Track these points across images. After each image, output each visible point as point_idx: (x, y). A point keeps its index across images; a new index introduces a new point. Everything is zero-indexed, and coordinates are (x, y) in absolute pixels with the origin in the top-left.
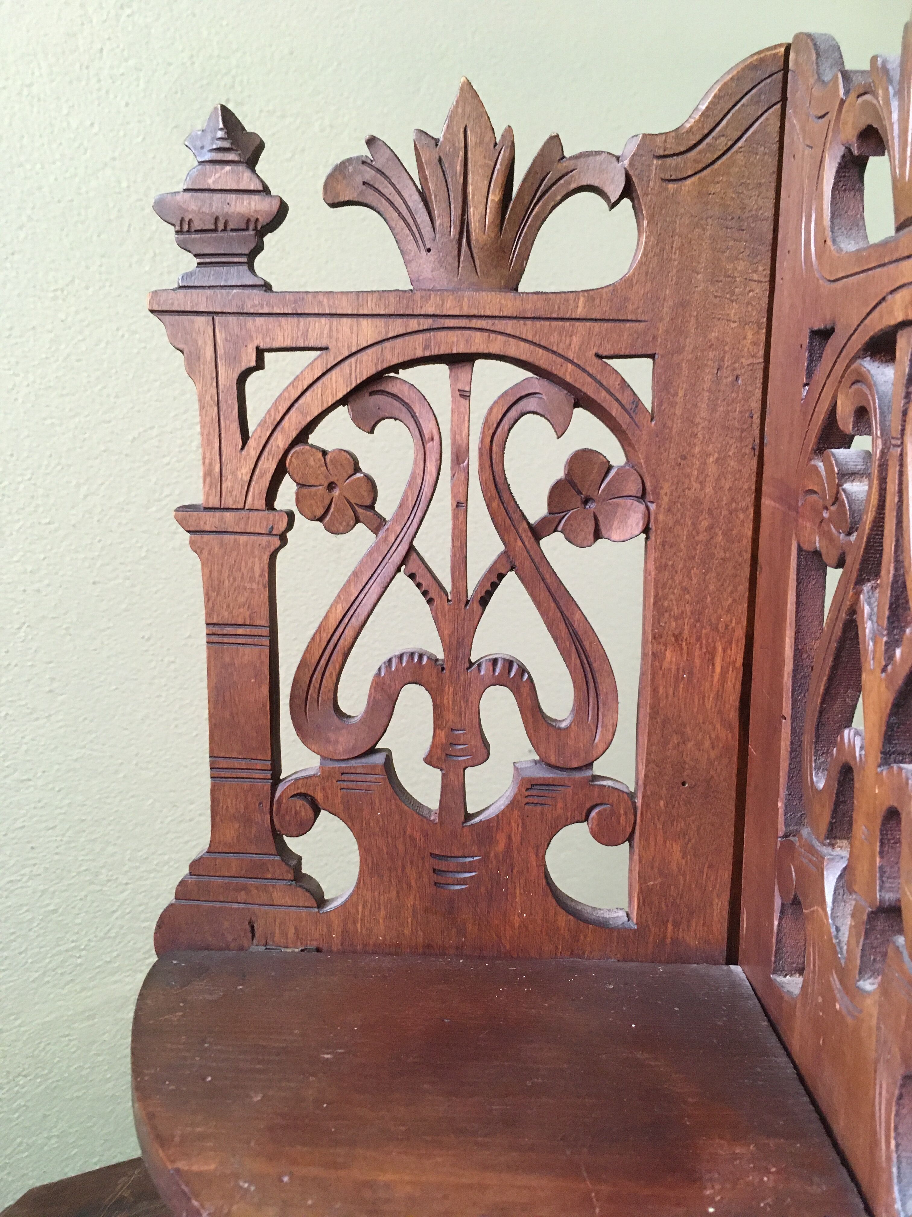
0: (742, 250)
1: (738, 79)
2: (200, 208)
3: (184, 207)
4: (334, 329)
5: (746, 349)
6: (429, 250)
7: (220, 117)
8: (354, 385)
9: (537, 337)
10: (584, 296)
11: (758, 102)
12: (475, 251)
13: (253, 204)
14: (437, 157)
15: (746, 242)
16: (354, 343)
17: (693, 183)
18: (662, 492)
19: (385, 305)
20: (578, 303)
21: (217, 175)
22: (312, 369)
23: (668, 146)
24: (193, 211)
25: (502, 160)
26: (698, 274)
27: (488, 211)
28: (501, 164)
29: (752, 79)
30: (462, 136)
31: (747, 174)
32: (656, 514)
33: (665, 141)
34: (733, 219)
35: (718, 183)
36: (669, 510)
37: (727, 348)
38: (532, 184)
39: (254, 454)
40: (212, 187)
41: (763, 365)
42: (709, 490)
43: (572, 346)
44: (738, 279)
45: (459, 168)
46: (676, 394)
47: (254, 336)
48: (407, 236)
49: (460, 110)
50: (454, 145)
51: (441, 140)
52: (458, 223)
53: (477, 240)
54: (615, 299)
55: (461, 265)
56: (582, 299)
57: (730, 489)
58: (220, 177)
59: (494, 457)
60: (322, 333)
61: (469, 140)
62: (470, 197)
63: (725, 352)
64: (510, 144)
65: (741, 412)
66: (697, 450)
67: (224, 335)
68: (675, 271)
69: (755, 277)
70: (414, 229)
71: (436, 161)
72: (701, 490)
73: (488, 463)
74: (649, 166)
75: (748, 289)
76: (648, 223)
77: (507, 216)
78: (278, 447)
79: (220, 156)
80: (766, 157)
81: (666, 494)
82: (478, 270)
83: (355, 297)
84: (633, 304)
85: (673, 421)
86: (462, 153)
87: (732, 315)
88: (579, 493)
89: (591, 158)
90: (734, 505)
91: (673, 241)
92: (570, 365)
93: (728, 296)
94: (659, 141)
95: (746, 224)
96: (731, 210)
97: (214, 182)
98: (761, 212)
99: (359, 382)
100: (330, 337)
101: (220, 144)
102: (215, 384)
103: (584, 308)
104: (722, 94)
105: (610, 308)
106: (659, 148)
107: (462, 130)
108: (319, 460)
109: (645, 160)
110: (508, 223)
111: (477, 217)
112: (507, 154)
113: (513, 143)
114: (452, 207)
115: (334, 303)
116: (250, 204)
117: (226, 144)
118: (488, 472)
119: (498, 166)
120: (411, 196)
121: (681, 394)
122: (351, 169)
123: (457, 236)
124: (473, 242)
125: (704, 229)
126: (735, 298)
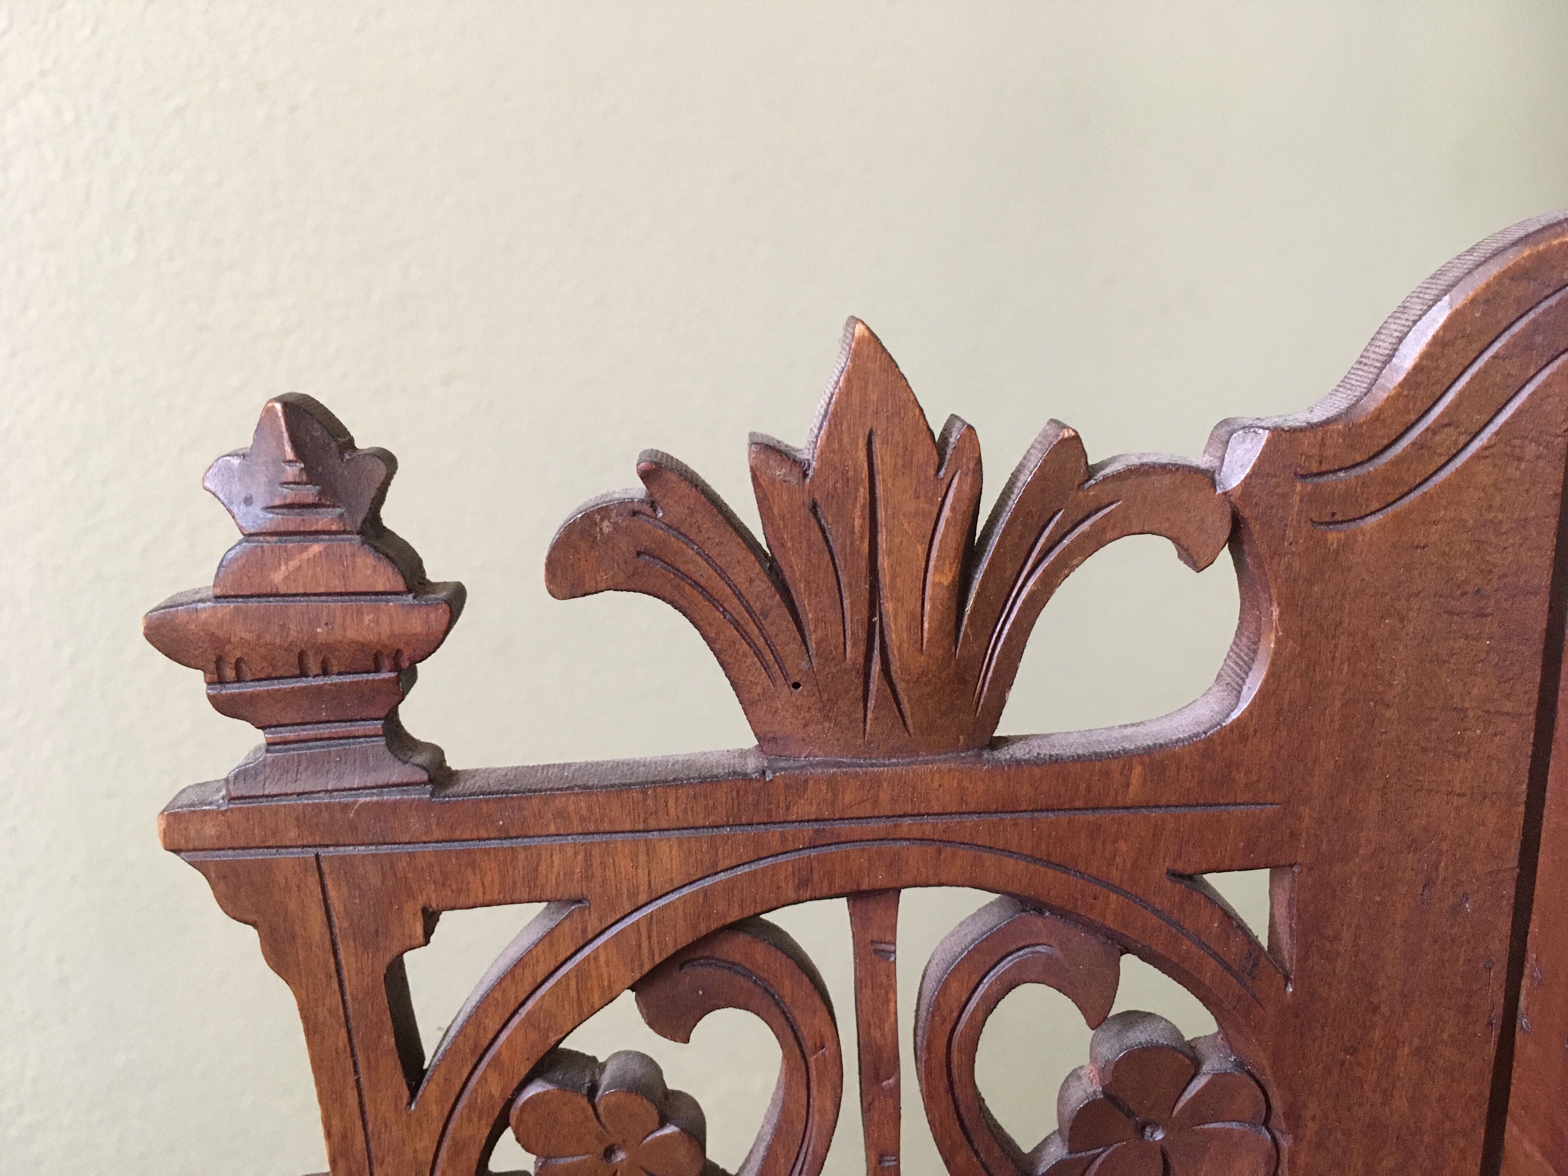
0: (1483, 656)
1: (1487, 301)
2: (259, 637)
3: (221, 634)
4: (596, 862)
5: (1483, 845)
6: (796, 685)
7: (286, 435)
8: (647, 968)
9: (1043, 847)
10: (1143, 763)
11: (1529, 348)
12: (900, 687)
13: (384, 619)
14: (808, 502)
15: (1491, 638)
16: (644, 887)
17: (1382, 526)
18: (1308, 1114)
19: (706, 807)
20: (1128, 777)
21: (293, 564)
22: (552, 945)
23: (1329, 453)
24: (243, 642)
25: (956, 499)
26: (1388, 706)
27: (927, 607)
28: (953, 509)
29: (1518, 301)
30: (862, 455)
31: (1498, 499)
32: (1293, 1154)
33: (1323, 444)
34: (1464, 594)
35: (1435, 523)
36: (1318, 1145)
37: (1445, 846)
38: (1021, 537)
39: (436, 1112)
40: (283, 590)
41: (1518, 870)
42: (1400, 1103)
43: (1119, 860)
44: (1471, 714)
45: (858, 522)
46: (1337, 938)
47: (415, 886)
48: (745, 655)
49: (856, 399)
50: (845, 472)
51: (814, 464)
52: (862, 635)
53: (904, 668)
54: (1209, 765)
55: (870, 715)
56: (1138, 769)
57: (1441, 1098)
58: (299, 568)
59: (955, 1071)
60: (569, 874)
61: (878, 462)
62: (885, 579)
63: (1441, 854)
64: (972, 465)
65: (1468, 961)
66: (1377, 1034)
67: (345, 889)
68: (1338, 704)
69: (1508, 707)
70: (760, 643)
71: (806, 512)
72: (1383, 1104)
73: (943, 1084)
74: (1285, 496)
75: (1491, 730)
76: (1281, 613)
77: (968, 609)
78: (492, 1096)
79: (293, 521)
80: (1541, 463)
81: (1313, 1118)
82: (909, 721)
83: (636, 795)
84: (1249, 772)
85: (1330, 985)
86: (863, 492)
87: (1457, 782)
88: (1130, 1114)
89: (1154, 478)
90: (1448, 1125)
91: (1336, 646)
92: (1113, 897)
93: (1451, 747)
94: (1307, 441)
95: (1492, 603)
96: (1461, 576)
97: (286, 578)
98: (1524, 577)
99: (658, 960)
100: (588, 877)
101: (289, 494)
102: (335, 986)
103: (1144, 783)
104: (1449, 336)
105: (1200, 783)
106: (1309, 457)
107: (862, 443)
108: (583, 1110)
109: (1278, 485)
110: (971, 623)
111: (903, 622)
112: (966, 488)
113: (979, 462)
114: (846, 602)
115: (590, 809)
116: (377, 622)
117: (309, 494)
118: (945, 1100)
119: (946, 512)
120: (751, 581)
121: (1347, 936)
122: (607, 527)
123: (861, 660)
124: (895, 666)
125: (1402, 620)
126: (1464, 749)
